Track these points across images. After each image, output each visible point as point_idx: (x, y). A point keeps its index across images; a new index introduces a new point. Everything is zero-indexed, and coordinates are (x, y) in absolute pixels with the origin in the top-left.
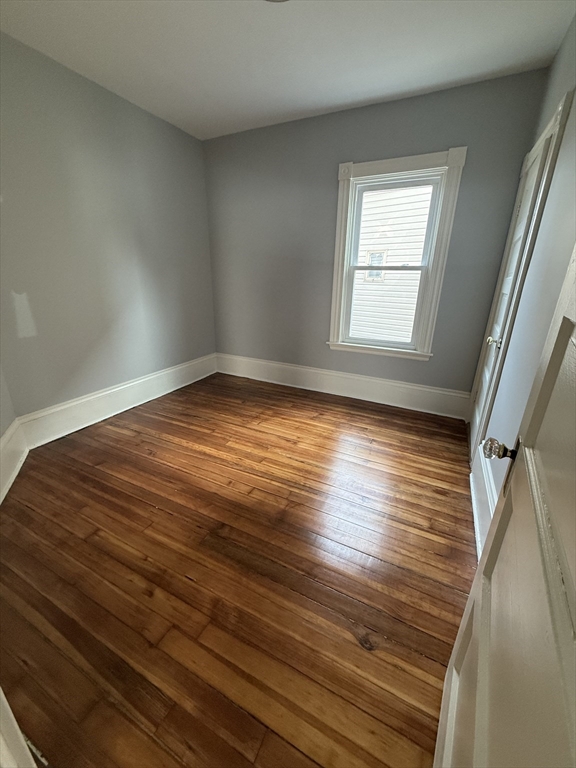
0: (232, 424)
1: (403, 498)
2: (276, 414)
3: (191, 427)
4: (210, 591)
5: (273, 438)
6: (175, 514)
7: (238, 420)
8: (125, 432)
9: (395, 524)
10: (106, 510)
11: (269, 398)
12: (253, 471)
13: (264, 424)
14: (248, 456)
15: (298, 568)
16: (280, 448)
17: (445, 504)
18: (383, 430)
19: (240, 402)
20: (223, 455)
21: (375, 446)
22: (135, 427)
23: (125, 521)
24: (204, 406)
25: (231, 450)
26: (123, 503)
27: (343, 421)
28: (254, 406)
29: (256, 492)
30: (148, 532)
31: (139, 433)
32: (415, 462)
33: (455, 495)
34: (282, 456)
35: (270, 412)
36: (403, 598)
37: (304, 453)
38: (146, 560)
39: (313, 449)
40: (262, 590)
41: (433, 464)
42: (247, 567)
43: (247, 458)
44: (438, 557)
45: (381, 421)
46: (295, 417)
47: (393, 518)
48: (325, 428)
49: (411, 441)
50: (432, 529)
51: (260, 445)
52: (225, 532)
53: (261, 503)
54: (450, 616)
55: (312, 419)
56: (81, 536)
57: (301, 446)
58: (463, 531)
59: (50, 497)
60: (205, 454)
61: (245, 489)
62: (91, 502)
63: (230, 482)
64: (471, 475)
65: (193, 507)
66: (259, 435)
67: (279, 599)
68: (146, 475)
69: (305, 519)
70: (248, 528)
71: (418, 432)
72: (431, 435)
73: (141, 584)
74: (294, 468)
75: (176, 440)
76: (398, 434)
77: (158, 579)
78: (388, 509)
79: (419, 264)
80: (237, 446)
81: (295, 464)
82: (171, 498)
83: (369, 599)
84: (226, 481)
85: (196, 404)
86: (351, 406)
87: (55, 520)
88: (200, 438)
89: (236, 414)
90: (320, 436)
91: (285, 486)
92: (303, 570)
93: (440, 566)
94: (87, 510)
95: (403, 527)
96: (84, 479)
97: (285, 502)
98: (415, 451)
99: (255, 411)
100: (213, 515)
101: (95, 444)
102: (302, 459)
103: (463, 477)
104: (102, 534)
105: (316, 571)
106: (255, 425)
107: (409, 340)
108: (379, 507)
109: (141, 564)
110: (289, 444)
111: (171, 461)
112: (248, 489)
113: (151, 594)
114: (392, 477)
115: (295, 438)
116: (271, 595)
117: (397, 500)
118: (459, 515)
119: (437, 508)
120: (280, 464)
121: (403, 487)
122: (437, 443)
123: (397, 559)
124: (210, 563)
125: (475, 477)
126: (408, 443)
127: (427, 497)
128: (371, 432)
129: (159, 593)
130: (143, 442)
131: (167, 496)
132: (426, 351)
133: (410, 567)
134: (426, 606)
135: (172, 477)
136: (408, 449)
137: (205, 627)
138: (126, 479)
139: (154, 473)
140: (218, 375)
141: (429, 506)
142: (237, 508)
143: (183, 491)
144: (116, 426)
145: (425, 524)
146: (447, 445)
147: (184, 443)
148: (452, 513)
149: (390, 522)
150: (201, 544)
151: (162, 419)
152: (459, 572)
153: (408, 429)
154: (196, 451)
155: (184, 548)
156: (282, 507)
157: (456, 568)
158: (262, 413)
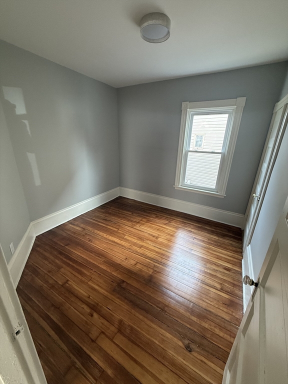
0: (127, 226)
1: (208, 271)
2: (148, 221)
3: (108, 227)
4: (118, 316)
5: (146, 235)
6: (102, 275)
7: (129, 223)
8: (77, 228)
9: (204, 286)
10: (71, 270)
11: (145, 212)
12: (137, 253)
13: (142, 227)
14: (135, 244)
15: (158, 307)
16: (150, 240)
17: (228, 276)
18: (200, 232)
19: (130, 213)
20: (123, 243)
21: (196, 241)
22: (82, 226)
23: (80, 277)
24: (114, 215)
25: (127, 240)
26: (78, 266)
27: (180, 226)
28: (137, 216)
29: (138, 264)
30: (89, 283)
31: (84, 229)
32: (215, 251)
33: (234, 271)
34: (150, 245)
35: (145, 220)
36: (206, 326)
37: (161, 244)
38: (89, 298)
39: (165, 242)
40: (141, 317)
41: (224, 253)
42: (134, 304)
43: (134, 245)
44: (224, 305)
45: (199, 227)
46: (157, 223)
47: (203, 282)
48: (171, 230)
49: (214, 239)
50: (222, 290)
51: (140, 239)
52: (124, 285)
53: (141, 270)
54: (229, 337)
55: (165, 224)
56: (61, 284)
57: (160, 240)
58: (237, 292)
59: (46, 262)
60: (114, 242)
61: (133, 262)
62: (64, 266)
63: (127, 258)
64: (243, 260)
65: (109, 271)
66: (140, 232)
67: (148, 322)
68: (88, 253)
69: (161, 280)
70: (135, 284)
71: (217, 234)
72: (223, 236)
73: (88, 310)
74: (157, 252)
75: (101, 234)
76: (207, 235)
77: (94, 308)
78: (201, 277)
79: (220, 151)
80: (129, 239)
81: (157, 250)
82: (100, 266)
83: (190, 325)
84: (125, 257)
85: (110, 214)
86: (185, 218)
87: (49, 274)
88: (112, 233)
89: (129, 220)
90: (169, 234)
91: (152, 262)
92: (160, 308)
93: (225, 310)
94: (62, 270)
95: (208, 288)
96: (61, 253)
97: (152, 271)
98: (216, 245)
99: (138, 219)
100: (119, 276)
101: (65, 235)
102: (160, 247)
103: (239, 261)
104: (69, 283)
105: (166, 308)
106: (137, 226)
107: (214, 187)
108: (197, 275)
109: (87, 299)
110: (154, 239)
111: (99, 245)
112: (135, 262)
113: (92, 316)
114: (203, 259)
115: (157, 235)
116: (145, 319)
117: (206, 273)
118: (236, 283)
119: (225, 278)
120: (150, 249)
121: (208, 265)
122: (227, 241)
123: (204, 305)
124: (118, 301)
125: (245, 261)
126: (212, 241)
127: (220, 272)
128: (194, 233)
129: (95, 315)
130: (86, 234)
131: (98, 265)
132: (222, 194)
133: (210, 309)
134: (217, 331)
135: (100, 254)
136: (212, 244)
137: (116, 334)
138: (79, 254)
139: (91, 252)
140: (120, 198)
141: (221, 277)
142: (129, 273)
143: (105, 262)
144: (74, 225)
145: (219, 286)
146: (231, 242)
147: (105, 235)
148: (232, 281)
149: (201, 285)
150: (113, 291)
151: (94, 222)
152: (234, 314)
153: (212, 232)
154: (110, 240)
155: (106, 293)
156: (150, 273)
157: (233, 312)
158: (141, 220)
